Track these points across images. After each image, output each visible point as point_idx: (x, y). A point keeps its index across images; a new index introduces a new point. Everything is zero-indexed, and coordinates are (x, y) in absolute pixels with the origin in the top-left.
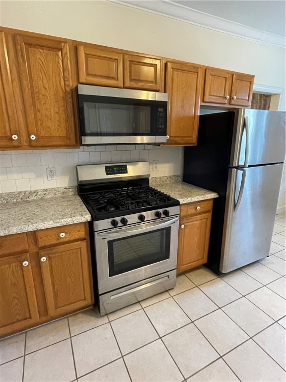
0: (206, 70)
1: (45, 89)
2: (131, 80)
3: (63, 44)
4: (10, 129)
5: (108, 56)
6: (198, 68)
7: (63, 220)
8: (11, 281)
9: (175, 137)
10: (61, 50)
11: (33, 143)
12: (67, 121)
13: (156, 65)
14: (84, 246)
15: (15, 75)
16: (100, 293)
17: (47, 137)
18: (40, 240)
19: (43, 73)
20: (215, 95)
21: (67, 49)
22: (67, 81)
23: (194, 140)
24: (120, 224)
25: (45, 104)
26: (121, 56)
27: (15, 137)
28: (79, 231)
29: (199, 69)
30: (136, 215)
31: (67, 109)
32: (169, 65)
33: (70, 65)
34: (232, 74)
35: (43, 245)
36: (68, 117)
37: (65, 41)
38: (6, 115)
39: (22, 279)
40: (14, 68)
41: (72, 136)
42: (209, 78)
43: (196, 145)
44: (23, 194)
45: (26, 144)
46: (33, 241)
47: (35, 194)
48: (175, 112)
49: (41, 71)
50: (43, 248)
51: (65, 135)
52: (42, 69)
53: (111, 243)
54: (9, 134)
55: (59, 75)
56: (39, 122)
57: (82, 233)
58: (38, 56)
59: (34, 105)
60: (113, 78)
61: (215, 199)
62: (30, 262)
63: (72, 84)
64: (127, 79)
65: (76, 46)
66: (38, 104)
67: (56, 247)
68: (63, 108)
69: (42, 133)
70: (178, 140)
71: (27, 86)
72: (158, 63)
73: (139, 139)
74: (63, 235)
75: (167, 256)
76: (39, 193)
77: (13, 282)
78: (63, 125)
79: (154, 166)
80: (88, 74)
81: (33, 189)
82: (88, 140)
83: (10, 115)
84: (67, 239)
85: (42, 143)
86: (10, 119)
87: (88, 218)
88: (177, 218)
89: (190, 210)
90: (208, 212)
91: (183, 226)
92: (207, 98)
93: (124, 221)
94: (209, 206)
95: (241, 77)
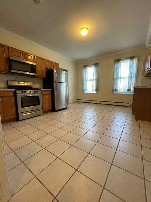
10: (4, 47)
14: (13, 98)
16: (19, 113)
20: (49, 66)
21: (6, 47)
22: (6, 55)
23: (45, 76)
24: (24, 93)
26: (22, 52)
29: (44, 59)
30: (29, 91)
32: (36, 57)
33: (6, 51)
34: (53, 62)
36: (6, 64)
37: (5, 45)
42: (47, 62)
43: (45, 78)
48: (38, 69)
51: (5, 69)
53: (22, 98)
55: (3, 53)
57: (12, 94)
60: (20, 57)
61: (51, 91)
63: (8, 56)
64: (24, 58)
65: (8, 47)
67: (4, 97)
68: (4, 62)
70: (40, 76)
72: (32, 56)
73: (28, 73)
74: (6, 93)
75: (39, 104)
79: (34, 84)
80: (12, 55)
82: (12, 71)
84: (7, 95)
87: (14, 90)
88: (41, 94)
89: (45, 93)
90: (50, 94)
91: (43, 97)
92: (47, 66)
93: (25, 92)
94: (50, 92)
95: (55, 63)
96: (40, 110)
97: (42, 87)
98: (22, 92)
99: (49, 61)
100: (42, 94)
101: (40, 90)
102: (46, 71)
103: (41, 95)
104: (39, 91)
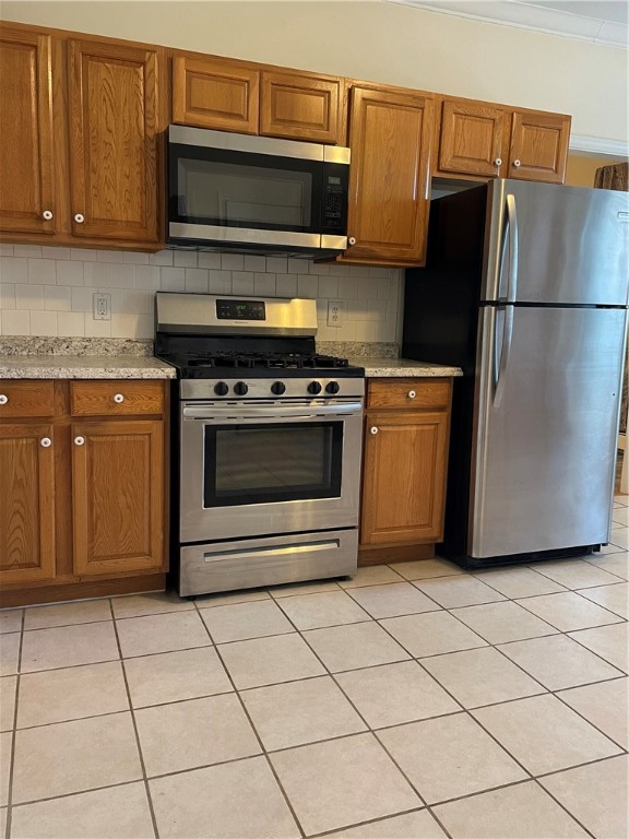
0: (443, 103)
1: (111, 132)
2: (276, 120)
3: (148, 54)
4: (41, 201)
5: (230, 76)
6: (423, 99)
7: (122, 370)
8: (16, 475)
9: (371, 243)
10: (144, 64)
11: (78, 230)
12: (144, 192)
13: (329, 92)
14: (157, 430)
15: (61, 107)
16: (181, 541)
17: (104, 220)
18: (76, 402)
19: (108, 103)
20: (468, 156)
21: (155, 63)
22: (150, 119)
23: (416, 250)
24: (231, 394)
25: (106, 158)
26: (258, 74)
27: (48, 215)
28: (150, 398)
29: (427, 101)
30: (267, 382)
31: (146, 170)
32: (358, 92)
33: (157, 92)
34: (511, 112)
35: (81, 413)
36: (146, 184)
37: (152, 49)
38: (36, 175)
39: (34, 476)
40: (60, 96)
41: (152, 221)
42: (451, 121)
43: (422, 265)
44: (42, 342)
45: (64, 231)
46: (63, 403)
47: (65, 345)
48: (364, 194)
49: (104, 99)
50: (81, 419)
51: (138, 219)
52: (107, 98)
53: (211, 431)
54: (37, 209)
55: (137, 108)
56: (94, 191)
57: (155, 403)
58: (103, 74)
59: (87, 160)
60: (239, 116)
61: (456, 378)
62: (54, 442)
63: (159, 124)
64: (267, 120)
65: (171, 57)
66: (93, 159)
67: (103, 423)
68: (138, 169)
69: (97, 212)
70: (378, 250)
71: (79, 125)
72: (332, 88)
74: (119, 398)
75: (334, 491)
76: (74, 344)
77: (19, 478)
78: (137, 199)
79: (331, 314)
80: (190, 108)
81: (63, 334)
83: (43, 174)
84: (126, 411)
85: (93, 230)
86: (43, 181)
87: (170, 372)
88: (359, 406)
89: (394, 397)
90: (440, 409)
91: (374, 430)
92: (447, 163)
93: (241, 389)
94: (443, 394)
95: (533, 119)
96: (337, 541)
97: (394, 334)
98: (221, 389)
99: (474, 111)
100: (373, 403)
101: (359, 373)
102: (435, 204)
103: (361, 415)
104: (346, 385)
